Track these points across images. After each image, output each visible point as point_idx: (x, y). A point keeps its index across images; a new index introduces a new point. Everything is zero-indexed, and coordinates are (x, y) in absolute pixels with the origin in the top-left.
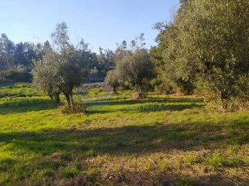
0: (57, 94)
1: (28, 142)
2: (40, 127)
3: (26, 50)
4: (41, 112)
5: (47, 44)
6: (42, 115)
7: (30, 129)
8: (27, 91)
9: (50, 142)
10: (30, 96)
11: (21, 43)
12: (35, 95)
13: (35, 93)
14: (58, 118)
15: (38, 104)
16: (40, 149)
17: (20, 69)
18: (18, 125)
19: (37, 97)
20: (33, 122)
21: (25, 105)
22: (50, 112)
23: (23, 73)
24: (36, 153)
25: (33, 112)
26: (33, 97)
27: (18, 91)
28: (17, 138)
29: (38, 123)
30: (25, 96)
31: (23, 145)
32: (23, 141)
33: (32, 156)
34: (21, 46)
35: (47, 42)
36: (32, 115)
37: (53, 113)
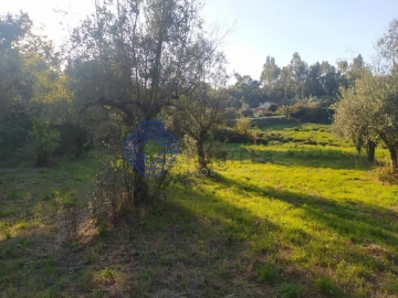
0: (372, 146)
1: (326, 215)
2: (342, 196)
3: (324, 74)
4: (342, 171)
5: (359, 61)
6: (343, 177)
7: (327, 194)
8: (319, 137)
9: (361, 223)
10: (324, 144)
11: (318, 63)
12: (331, 143)
13: (331, 141)
14: (372, 186)
15: (336, 158)
16: (347, 231)
17: (312, 103)
18: (309, 184)
19: (334, 148)
20: (331, 185)
21: (317, 158)
22: (357, 173)
23: (315, 109)
24: (341, 234)
25: (328, 169)
26: (327, 147)
27: (306, 135)
28: (309, 204)
29: (338, 189)
30: (315, 144)
31: (319, 217)
32: (318, 210)
33: (334, 236)
34: (317, 68)
35: (360, 57)
36: (327, 173)
37: (362, 177)
